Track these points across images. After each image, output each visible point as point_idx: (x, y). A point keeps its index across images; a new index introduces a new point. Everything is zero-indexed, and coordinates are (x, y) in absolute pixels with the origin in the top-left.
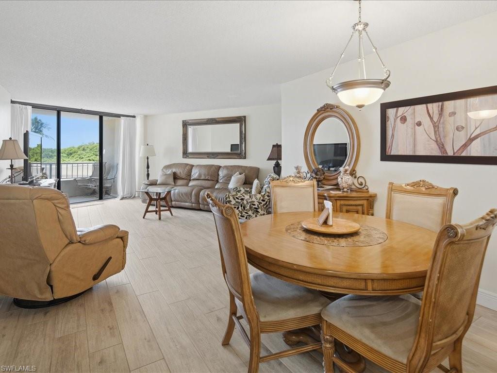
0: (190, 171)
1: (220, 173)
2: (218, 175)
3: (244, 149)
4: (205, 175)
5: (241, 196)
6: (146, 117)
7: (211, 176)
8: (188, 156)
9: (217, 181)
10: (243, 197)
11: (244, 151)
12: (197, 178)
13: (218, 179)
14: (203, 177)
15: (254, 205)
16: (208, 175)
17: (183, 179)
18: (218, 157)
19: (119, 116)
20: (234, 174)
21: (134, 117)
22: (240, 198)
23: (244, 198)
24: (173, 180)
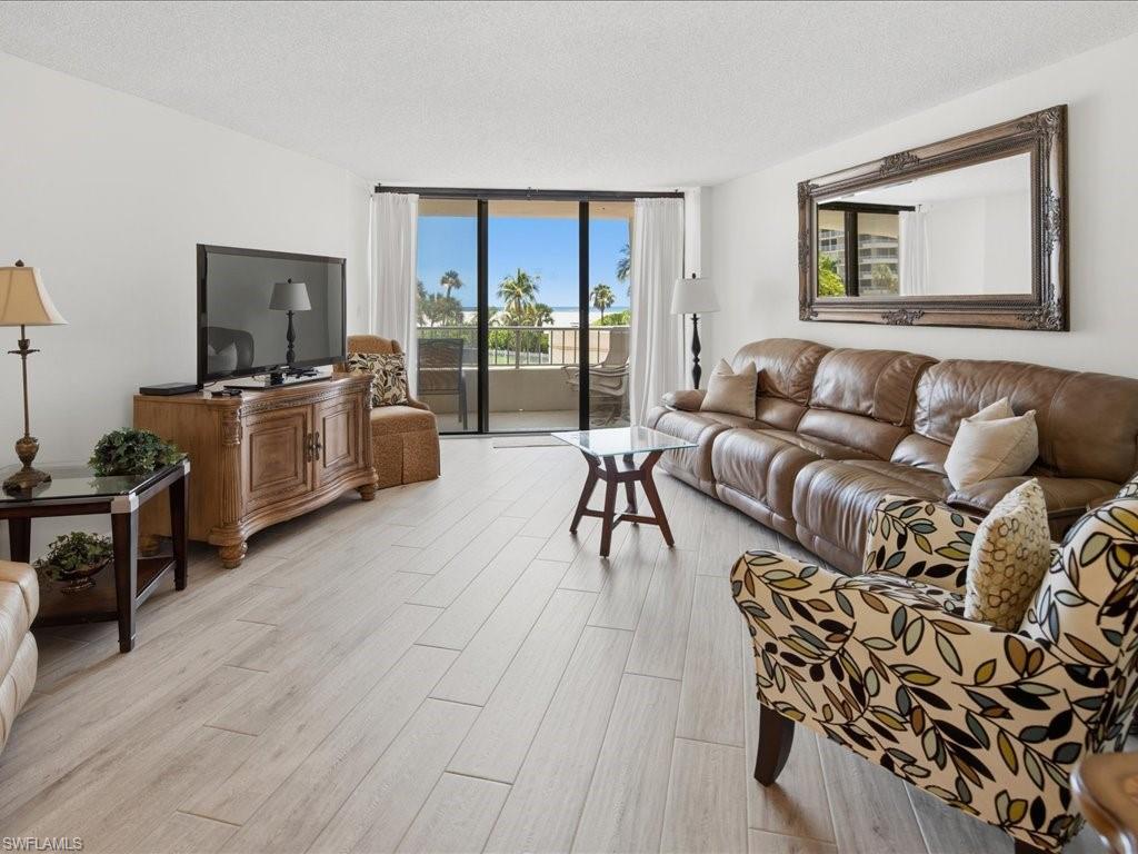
0: (809, 373)
1: (923, 391)
2: (914, 400)
3: (1055, 279)
4: (854, 392)
5: (830, 598)
6: (709, 192)
7: (881, 399)
8: (816, 314)
9: (908, 429)
10: (838, 616)
11: (1057, 293)
12: (829, 403)
13: (913, 416)
14: (847, 404)
15: (940, 703)
16: (869, 394)
17: (785, 399)
18: (924, 320)
19: (629, 197)
20: (985, 405)
21: (681, 195)
22: (819, 616)
23: (846, 621)
24: (753, 399)
